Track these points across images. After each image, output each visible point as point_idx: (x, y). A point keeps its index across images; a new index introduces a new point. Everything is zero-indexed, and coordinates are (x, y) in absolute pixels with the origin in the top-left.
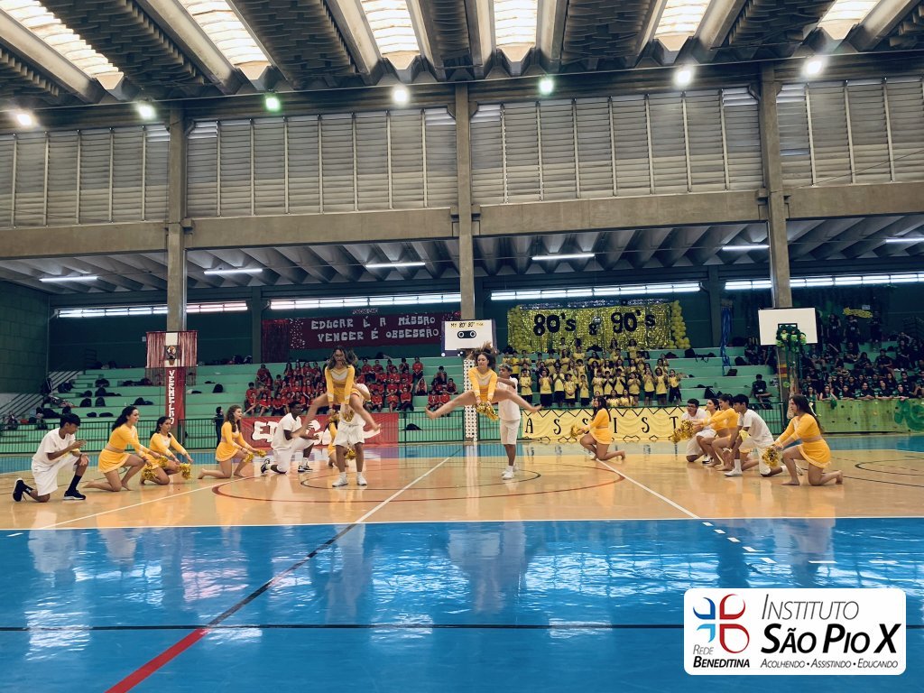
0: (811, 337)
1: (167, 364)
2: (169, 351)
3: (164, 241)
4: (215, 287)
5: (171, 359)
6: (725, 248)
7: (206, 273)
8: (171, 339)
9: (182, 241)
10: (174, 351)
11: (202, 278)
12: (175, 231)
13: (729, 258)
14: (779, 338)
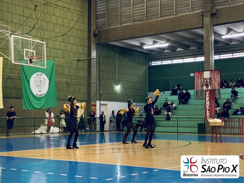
1: (205, 88)
2: (206, 81)
3: (201, 22)
4: (228, 44)
5: (207, 86)
7: (223, 37)
8: (207, 75)
9: (211, 21)
10: (208, 81)
11: (221, 40)
12: (207, 16)
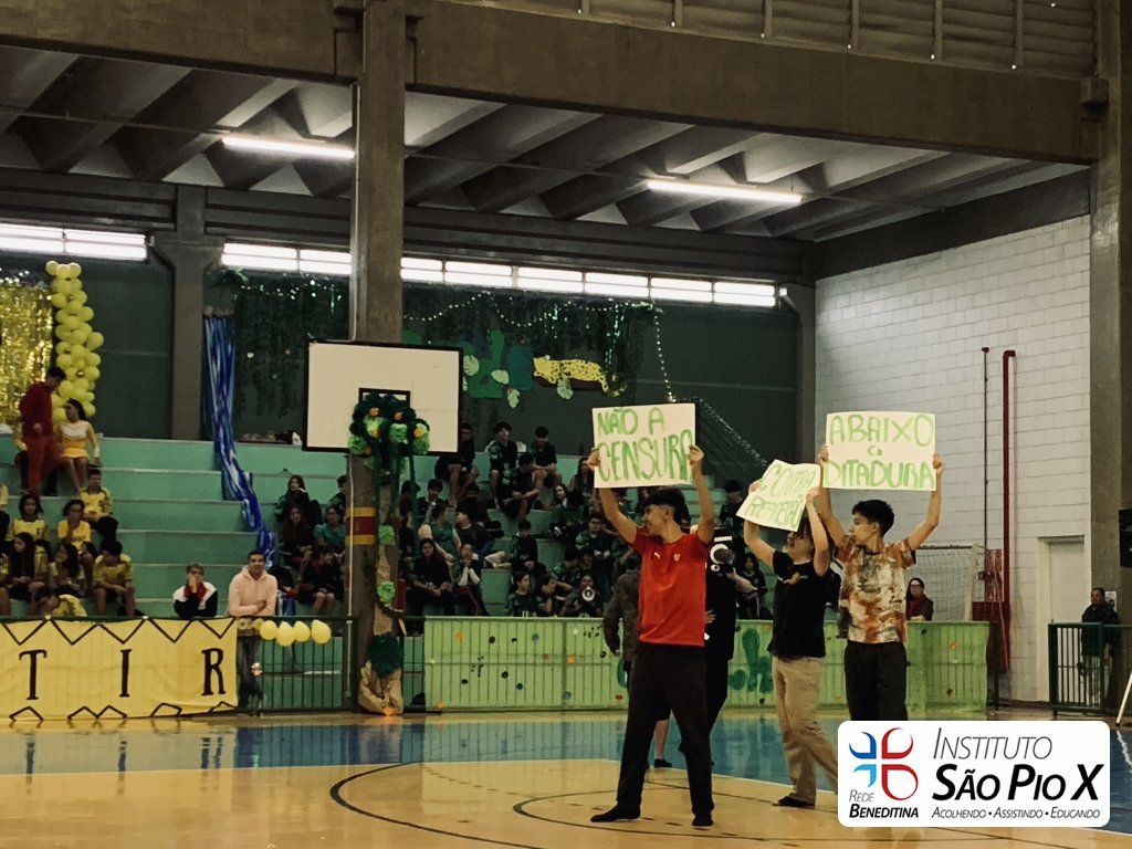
0: (442, 435)
6: (232, 142)
13: (242, 173)
14: (357, 428)
